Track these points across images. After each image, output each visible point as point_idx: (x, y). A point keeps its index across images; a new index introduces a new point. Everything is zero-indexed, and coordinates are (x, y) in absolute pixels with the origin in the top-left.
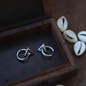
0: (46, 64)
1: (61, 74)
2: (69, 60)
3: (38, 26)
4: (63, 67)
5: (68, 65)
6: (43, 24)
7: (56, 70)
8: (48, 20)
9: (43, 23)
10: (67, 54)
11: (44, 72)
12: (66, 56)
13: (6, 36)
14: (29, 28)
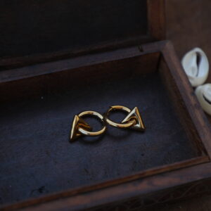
0: (143, 155)
1: (184, 181)
2: (206, 147)
3: (131, 56)
4: (191, 164)
5: (202, 161)
6: (141, 54)
7: (172, 171)
8: (156, 44)
9: (142, 51)
10: (201, 134)
11: (141, 172)
12: (199, 138)
13: (45, 75)
14: (105, 61)
